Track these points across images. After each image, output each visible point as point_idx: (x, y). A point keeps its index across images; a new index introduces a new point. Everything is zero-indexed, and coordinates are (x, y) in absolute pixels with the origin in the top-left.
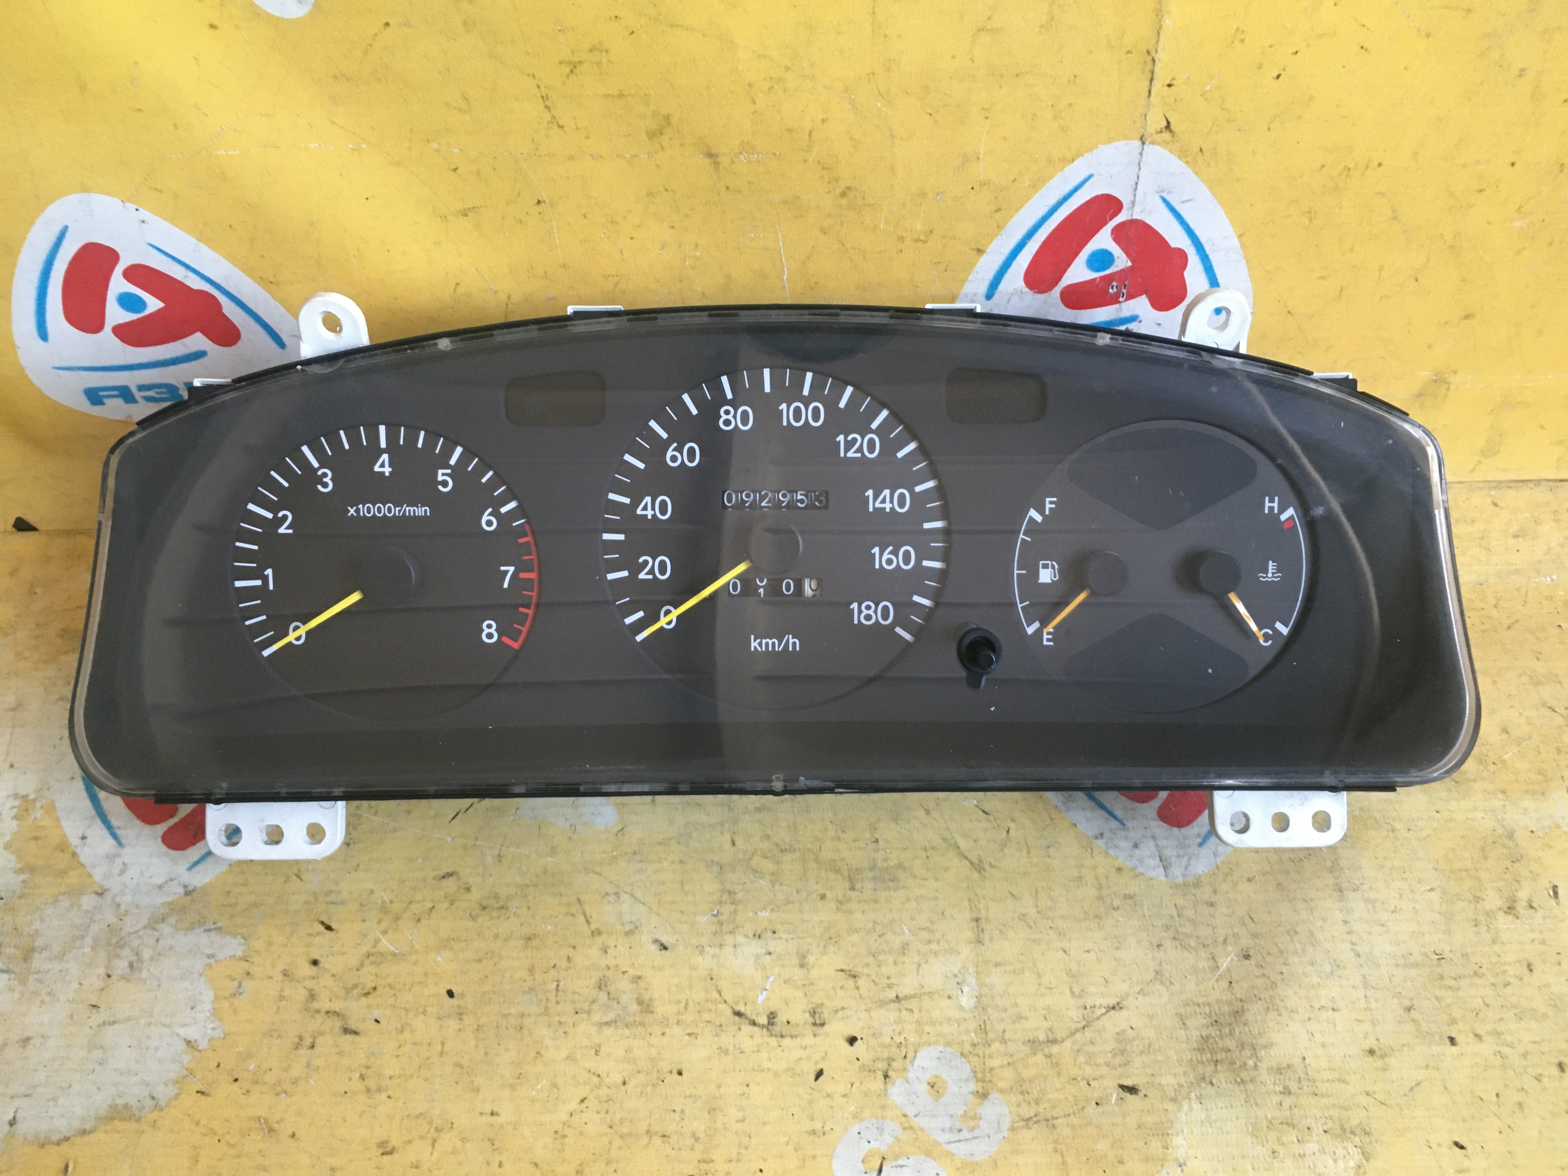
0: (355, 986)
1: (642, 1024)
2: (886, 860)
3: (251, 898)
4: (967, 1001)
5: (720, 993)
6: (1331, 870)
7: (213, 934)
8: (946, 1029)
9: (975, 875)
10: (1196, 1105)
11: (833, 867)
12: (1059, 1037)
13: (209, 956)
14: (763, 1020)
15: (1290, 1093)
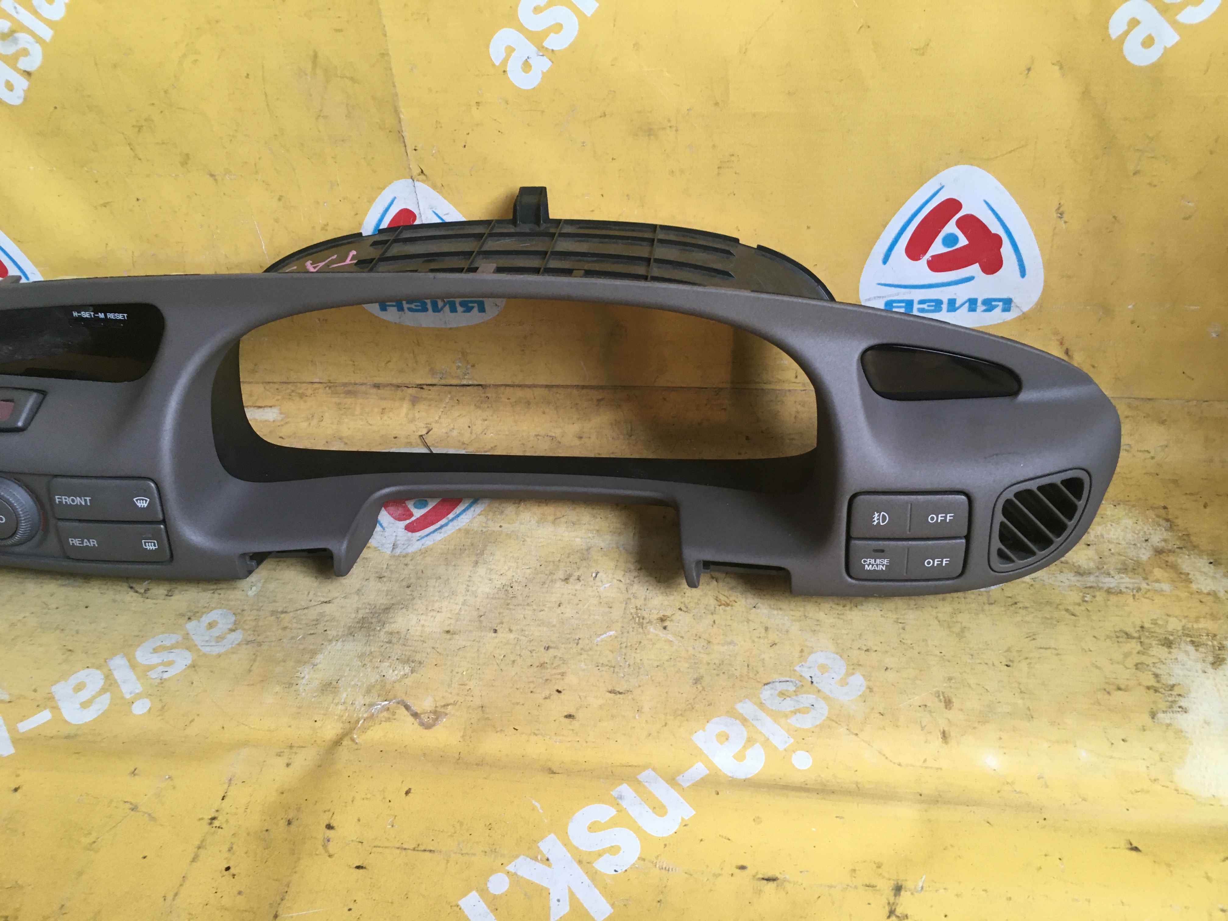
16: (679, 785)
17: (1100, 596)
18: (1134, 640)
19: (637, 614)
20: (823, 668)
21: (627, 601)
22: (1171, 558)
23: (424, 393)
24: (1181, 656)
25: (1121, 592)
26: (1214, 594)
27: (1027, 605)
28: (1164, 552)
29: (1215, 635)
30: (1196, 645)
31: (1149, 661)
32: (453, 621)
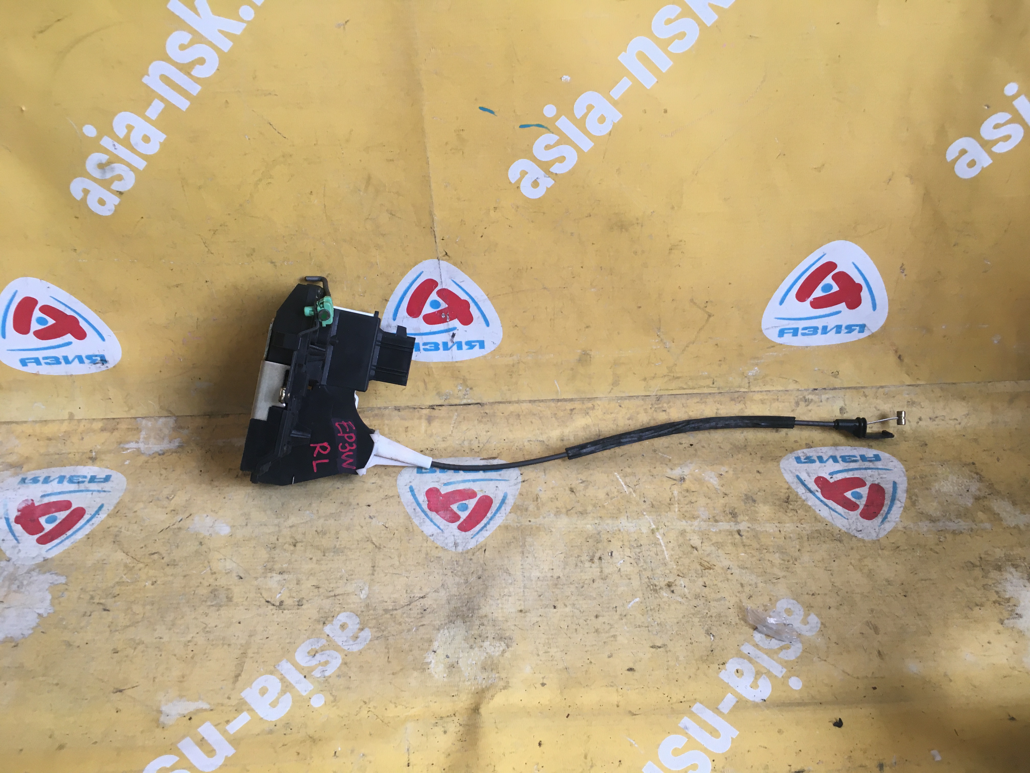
0: (110, 594)
1: (227, 605)
2: (340, 545)
3: (72, 562)
4: (363, 596)
5: (261, 594)
6: (521, 546)
7: (53, 575)
8: (352, 606)
9: (377, 550)
10: (446, 631)
11: (318, 548)
12: (397, 608)
13: (51, 583)
14: (278, 604)
15: (483, 625)
16: (721, 712)
17: (949, 537)
18: (978, 568)
19: (650, 582)
20: (789, 611)
21: (640, 574)
22: (986, 503)
23: (436, 413)
24: (1009, 576)
25: (961, 533)
26: (1017, 527)
27: (906, 548)
28: (980, 499)
29: (1025, 558)
30: (1016, 566)
31: (990, 582)
32: (522, 602)
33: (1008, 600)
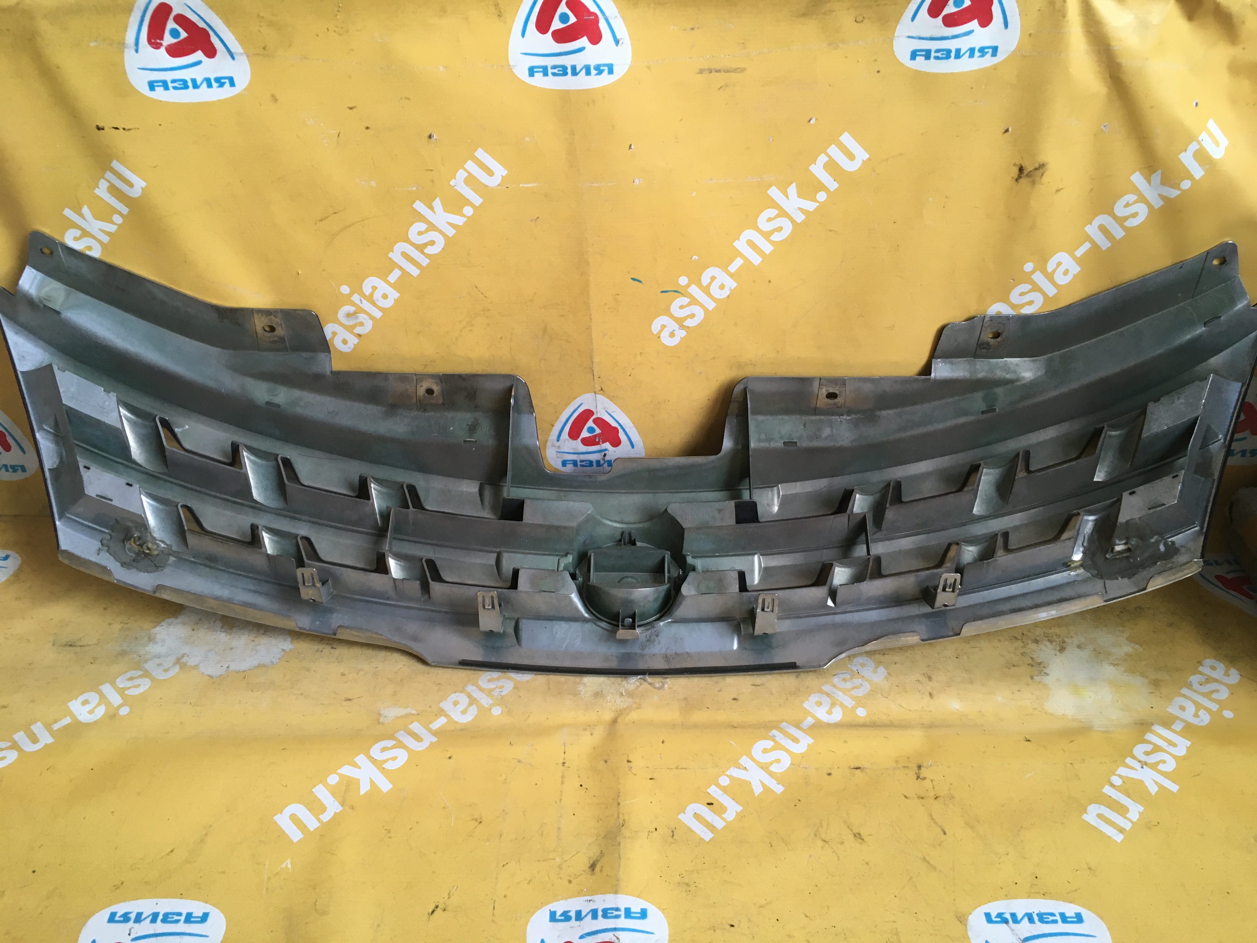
33: (1040, 664)
